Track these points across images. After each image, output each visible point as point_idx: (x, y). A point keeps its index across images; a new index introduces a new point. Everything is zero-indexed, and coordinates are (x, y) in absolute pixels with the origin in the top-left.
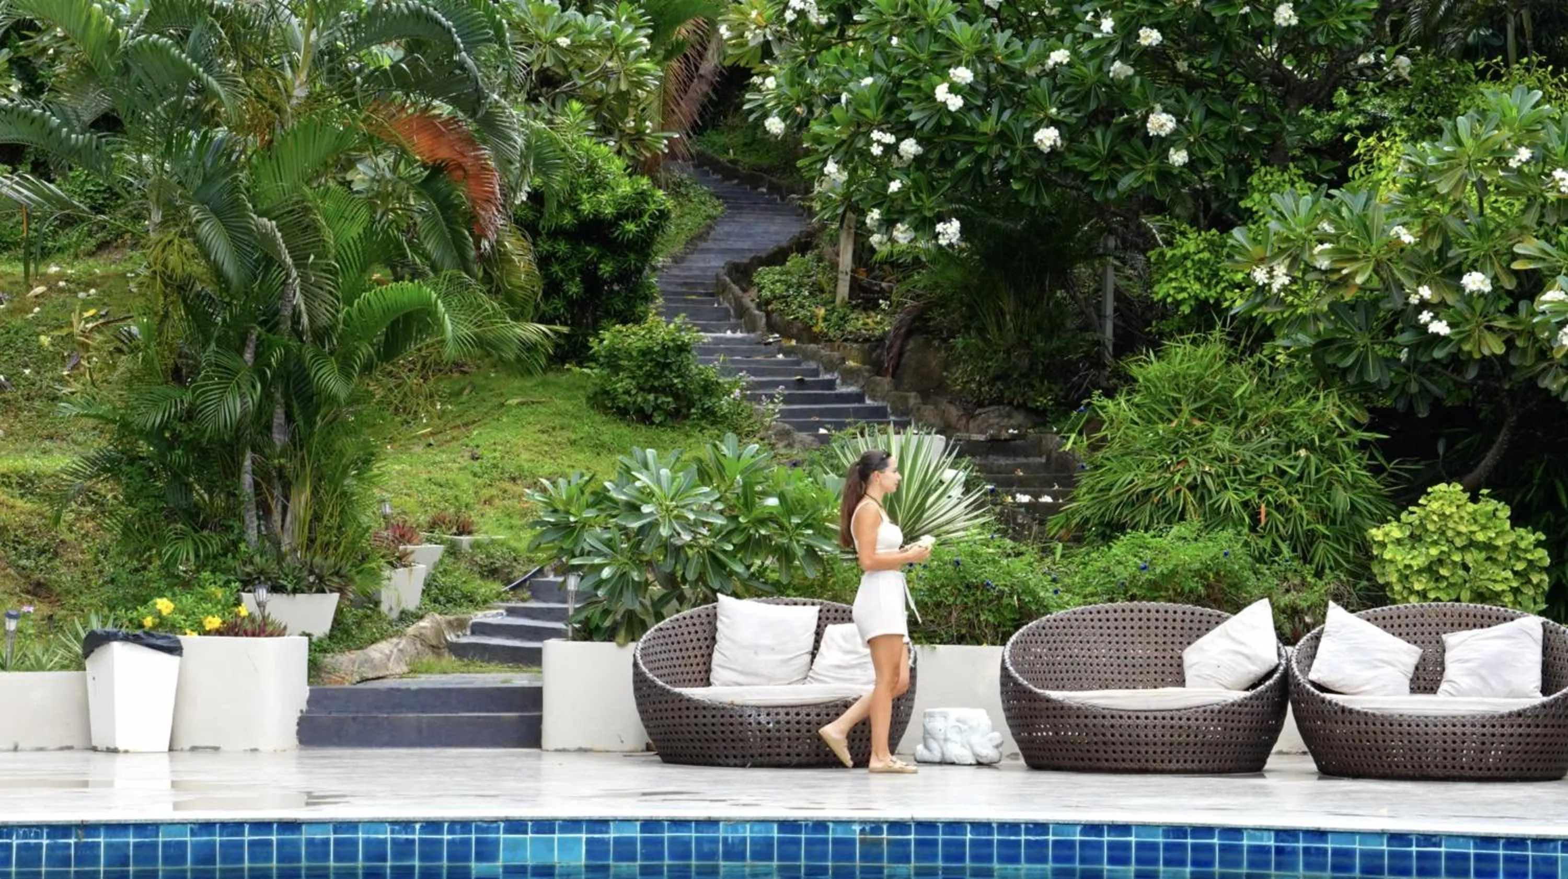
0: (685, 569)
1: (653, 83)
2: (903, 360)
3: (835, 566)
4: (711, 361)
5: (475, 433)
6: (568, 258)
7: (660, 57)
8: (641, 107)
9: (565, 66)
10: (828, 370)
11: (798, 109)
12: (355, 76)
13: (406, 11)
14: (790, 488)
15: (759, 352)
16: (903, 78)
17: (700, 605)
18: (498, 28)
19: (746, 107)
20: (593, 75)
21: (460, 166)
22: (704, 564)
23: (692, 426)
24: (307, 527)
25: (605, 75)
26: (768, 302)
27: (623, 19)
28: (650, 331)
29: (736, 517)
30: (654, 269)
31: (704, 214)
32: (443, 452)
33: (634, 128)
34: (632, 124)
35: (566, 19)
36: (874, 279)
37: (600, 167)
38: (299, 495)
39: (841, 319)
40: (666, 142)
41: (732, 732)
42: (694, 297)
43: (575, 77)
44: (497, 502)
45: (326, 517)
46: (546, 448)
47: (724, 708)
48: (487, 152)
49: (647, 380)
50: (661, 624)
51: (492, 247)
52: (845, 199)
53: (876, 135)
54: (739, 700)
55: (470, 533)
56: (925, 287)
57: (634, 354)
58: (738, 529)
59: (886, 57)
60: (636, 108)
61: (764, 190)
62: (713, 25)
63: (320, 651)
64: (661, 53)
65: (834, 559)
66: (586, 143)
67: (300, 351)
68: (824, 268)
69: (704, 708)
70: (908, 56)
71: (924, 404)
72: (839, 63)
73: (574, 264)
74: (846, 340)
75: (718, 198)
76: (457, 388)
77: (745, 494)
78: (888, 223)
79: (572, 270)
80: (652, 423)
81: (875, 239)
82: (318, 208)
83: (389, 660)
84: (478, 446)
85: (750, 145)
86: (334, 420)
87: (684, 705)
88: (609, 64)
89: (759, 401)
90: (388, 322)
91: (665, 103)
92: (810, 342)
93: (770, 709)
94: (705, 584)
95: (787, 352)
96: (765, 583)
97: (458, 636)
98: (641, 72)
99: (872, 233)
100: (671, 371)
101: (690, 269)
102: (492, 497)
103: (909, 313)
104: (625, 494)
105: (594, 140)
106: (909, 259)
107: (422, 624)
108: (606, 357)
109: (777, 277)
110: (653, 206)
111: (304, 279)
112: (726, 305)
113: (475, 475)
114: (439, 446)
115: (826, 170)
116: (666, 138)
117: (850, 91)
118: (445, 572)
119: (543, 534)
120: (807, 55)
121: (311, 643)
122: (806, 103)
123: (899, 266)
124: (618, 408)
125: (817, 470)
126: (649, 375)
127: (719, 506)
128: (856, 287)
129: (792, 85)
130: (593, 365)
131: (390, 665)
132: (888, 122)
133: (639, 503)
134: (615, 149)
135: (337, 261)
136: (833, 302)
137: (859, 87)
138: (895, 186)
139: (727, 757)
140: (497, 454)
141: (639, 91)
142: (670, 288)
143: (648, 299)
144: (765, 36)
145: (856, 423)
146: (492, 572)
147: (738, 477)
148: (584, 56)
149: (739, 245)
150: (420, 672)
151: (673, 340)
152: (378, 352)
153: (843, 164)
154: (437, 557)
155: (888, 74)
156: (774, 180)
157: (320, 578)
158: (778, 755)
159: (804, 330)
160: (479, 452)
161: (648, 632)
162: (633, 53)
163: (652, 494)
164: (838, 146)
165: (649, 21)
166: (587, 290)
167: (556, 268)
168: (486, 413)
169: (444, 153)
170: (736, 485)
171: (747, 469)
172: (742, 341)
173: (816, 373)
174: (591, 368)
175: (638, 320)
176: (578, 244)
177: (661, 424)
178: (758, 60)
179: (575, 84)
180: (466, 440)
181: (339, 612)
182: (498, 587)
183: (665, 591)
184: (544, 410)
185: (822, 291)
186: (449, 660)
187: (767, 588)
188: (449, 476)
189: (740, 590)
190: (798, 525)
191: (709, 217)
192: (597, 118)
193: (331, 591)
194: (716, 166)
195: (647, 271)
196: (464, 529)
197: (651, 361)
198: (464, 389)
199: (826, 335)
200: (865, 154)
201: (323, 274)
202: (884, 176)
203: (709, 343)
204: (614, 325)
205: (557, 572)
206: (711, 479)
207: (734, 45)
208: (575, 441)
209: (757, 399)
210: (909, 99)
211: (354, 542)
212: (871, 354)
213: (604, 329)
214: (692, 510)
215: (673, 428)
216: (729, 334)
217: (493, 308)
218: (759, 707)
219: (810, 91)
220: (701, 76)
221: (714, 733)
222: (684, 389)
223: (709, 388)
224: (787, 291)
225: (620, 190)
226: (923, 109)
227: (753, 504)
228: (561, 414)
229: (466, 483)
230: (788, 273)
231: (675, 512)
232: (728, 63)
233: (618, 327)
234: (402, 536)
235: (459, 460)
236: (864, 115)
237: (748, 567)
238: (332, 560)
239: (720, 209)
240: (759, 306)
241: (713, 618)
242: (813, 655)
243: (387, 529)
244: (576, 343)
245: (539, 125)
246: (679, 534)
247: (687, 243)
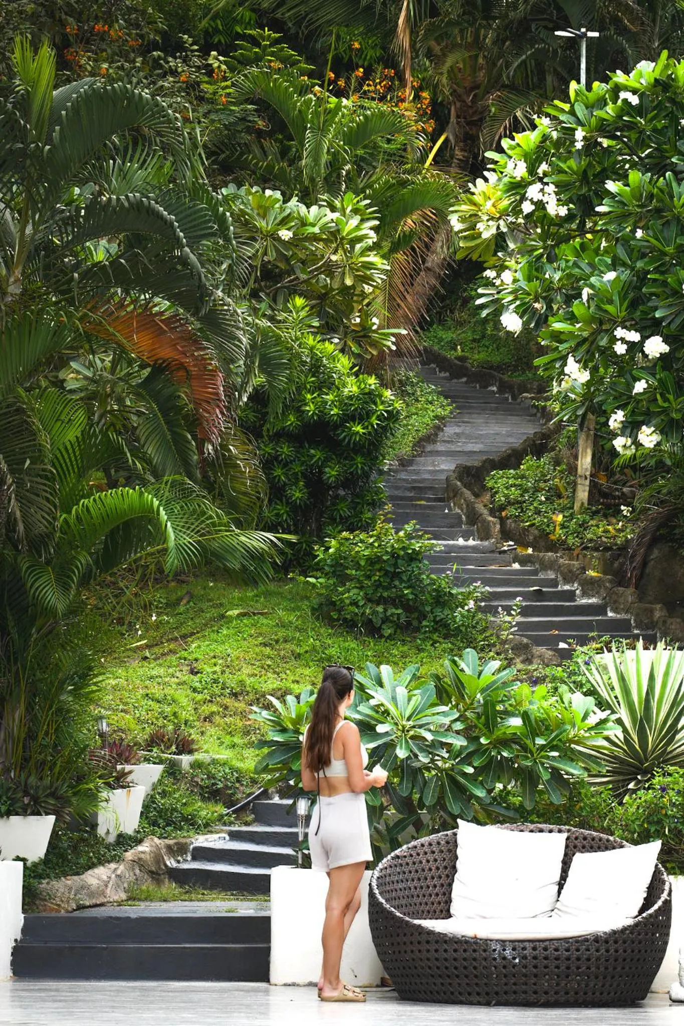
0: (422, 793)
1: (379, 278)
2: (647, 571)
3: (583, 791)
4: (443, 571)
5: (194, 646)
6: (291, 462)
7: (386, 250)
8: (366, 301)
9: (287, 260)
10: (567, 581)
11: (537, 305)
12: (72, 272)
13: (126, 204)
14: (534, 707)
15: (492, 562)
16: (648, 272)
17: (438, 831)
18: (221, 220)
19: (479, 302)
20: (316, 270)
21: (182, 367)
22: (443, 785)
23: (423, 640)
24: (21, 745)
25: (329, 269)
26: (502, 508)
27: (348, 211)
28: (378, 538)
29: (477, 738)
30: (381, 472)
31: (432, 414)
32: (160, 665)
33: (360, 324)
34: (358, 320)
35: (288, 211)
36: (615, 483)
37: (324, 366)
38: (13, 711)
39: (580, 526)
40: (394, 339)
41: (475, 968)
42: (423, 502)
43: (298, 272)
44: (217, 719)
45: (41, 735)
46: (269, 662)
47: (466, 942)
48: (211, 351)
49: (376, 590)
50: (397, 852)
51: (216, 450)
52: (586, 400)
53: (620, 332)
54: (483, 934)
55: (190, 752)
56: (669, 493)
57: (362, 563)
58: (480, 751)
59: (630, 251)
60: (360, 302)
61: (495, 389)
62: (442, 216)
63: (34, 877)
64: (387, 246)
65: (581, 783)
66: (311, 341)
67: (16, 560)
68: (561, 472)
69: (446, 942)
70: (653, 249)
71: (670, 616)
72: (578, 256)
73: (297, 468)
74: (586, 548)
75: (446, 397)
76: (174, 597)
77: (486, 713)
78: (632, 427)
79: (296, 474)
80: (381, 636)
81: (619, 443)
82: (33, 410)
83: (106, 886)
84: (196, 660)
85: (479, 341)
86: (50, 632)
87: (424, 937)
88: (334, 258)
89: (495, 613)
90: (107, 530)
91: (391, 298)
92: (547, 551)
93: (517, 944)
94: (444, 808)
95: (523, 561)
96: (507, 808)
97: (178, 862)
98: (369, 266)
99: (615, 435)
100: (402, 581)
101: (418, 472)
102: (213, 713)
103: (653, 520)
104: (359, 712)
105: (319, 338)
106: (652, 462)
107: (140, 848)
108: (332, 566)
109: (511, 482)
110: (381, 407)
111: (20, 483)
112: (458, 511)
113: (195, 690)
114: (155, 659)
115: (567, 370)
116: (393, 335)
117: (592, 287)
118: (164, 794)
119: (270, 754)
120: (545, 248)
121: (25, 867)
122: (544, 298)
123: (641, 469)
124: (345, 620)
125: (563, 688)
126: (378, 585)
127: (459, 726)
128: (595, 491)
129: (529, 279)
130: (319, 574)
131: (108, 891)
132: (633, 319)
133: (374, 722)
134: (339, 347)
135: (54, 466)
136: (573, 508)
137: (601, 282)
138: (640, 387)
139: (469, 994)
140: (217, 668)
141: (366, 287)
142: (399, 493)
143: (375, 505)
144: (498, 228)
145: (600, 637)
146: (213, 794)
147: (479, 696)
148: (307, 249)
149: (470, 447)
150: (139, 900)
151: (404, 548)
152: (96, 563)
153: (584, 363)
154: (156, 778)
155: (632, 269)
156: (505, 378)
157: (35, 799)
158: (525, 992)
159: (540, 537)
160: (199, 666)
161: (385, 860)
162: (358, 247)
163: (387, 713)
164: (579, 345)
165: (374, 212)
166: (311, 495)
167: (278, 472)
168: (206, 625)
169: (166, 353)
170: (476, 705)
171: (488, 687)
172: (474, 549)
173: (554, 583)
174: (317, 578)
175: (366, 527)
176: (302, 446)
177: (390, 637)
178: (492, 252)
179: (297, 278)
180: (184, 654)
181: (54, 836)
182: (221, 809)
183: (401, 816)
184: (265, 621)
185: (560, 496)
186: (170, 887)
187: (511, 814)
188: (166, 691)
189: (481, 816)
190: (542, 748)
191: (436, 417)
192: (321, 314)
193: (47, 814)
194: (443, 363)
195: (374, 475)
196: (186, 747)
197: (379, 570)
198: (181, 599)
199: (564, 542)
200: (608, 353)
201: (39, 480)
202: (628, 376)
203: (440, 552)
204: (340, 532)
205: (283, 795)
206: (450, 698)
207: (465, 237)
208: (299, 655)
209: (494, 611)
210: (652, 294)
211: (69, 762)
212: (612, 563)
213: (329, 536)
214: (430, 730)
215: (404, 642)
216: (461, 542)
217: (218, 516)
218: (504, 941)
219: (548, 287)
220: (428, 269)
221: (456, 968)
222: (415, 600)
223: (442, 600)
224: (522, 496)
225: (346, 390)
226: (670, 306)
227: (495, 724)
228: (283, 625)
229: (183, 697)
230: (523, 477)
231: (412, 733)
232: (459, 256)
233: (345, 534)
234: (120, 755)
235: (178, 674)
236: (606, 311)
237: (490, 791)
238: (47, 781)
239: (449, 408)
240: (492, 512)
241: (453, 844)
242: (561, 886)
243: (102, 748)
244: (299, 551)
245: (265, 323)
246: (416, 756)
247: (414, 445)
